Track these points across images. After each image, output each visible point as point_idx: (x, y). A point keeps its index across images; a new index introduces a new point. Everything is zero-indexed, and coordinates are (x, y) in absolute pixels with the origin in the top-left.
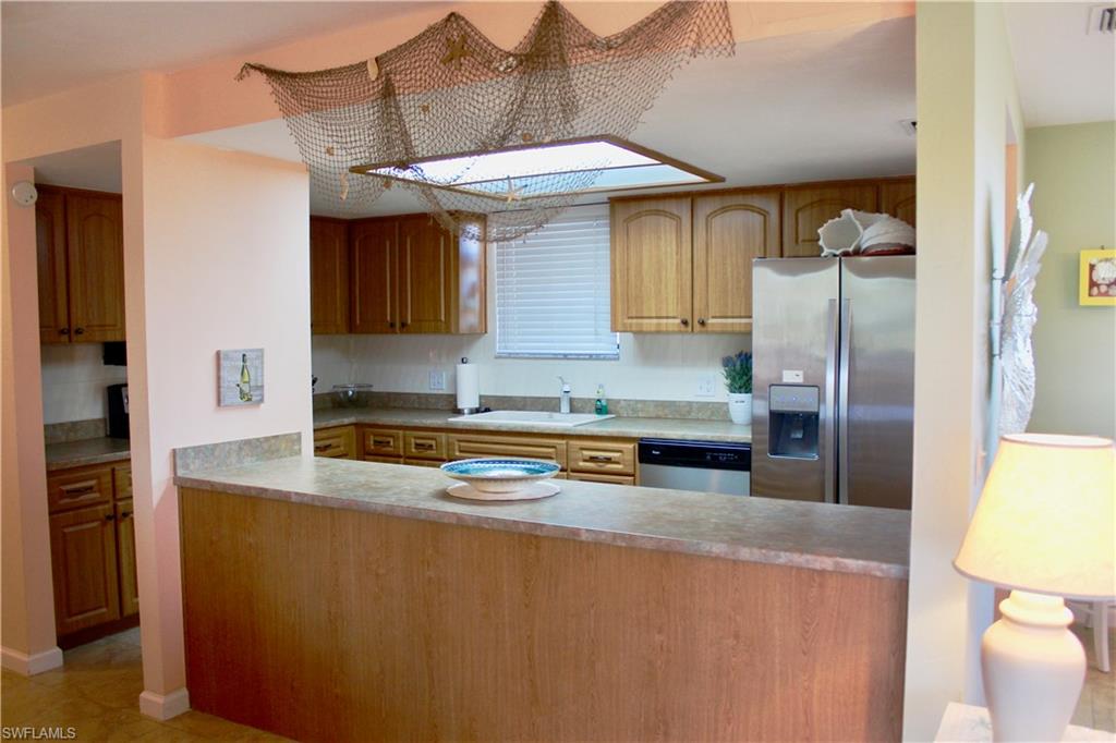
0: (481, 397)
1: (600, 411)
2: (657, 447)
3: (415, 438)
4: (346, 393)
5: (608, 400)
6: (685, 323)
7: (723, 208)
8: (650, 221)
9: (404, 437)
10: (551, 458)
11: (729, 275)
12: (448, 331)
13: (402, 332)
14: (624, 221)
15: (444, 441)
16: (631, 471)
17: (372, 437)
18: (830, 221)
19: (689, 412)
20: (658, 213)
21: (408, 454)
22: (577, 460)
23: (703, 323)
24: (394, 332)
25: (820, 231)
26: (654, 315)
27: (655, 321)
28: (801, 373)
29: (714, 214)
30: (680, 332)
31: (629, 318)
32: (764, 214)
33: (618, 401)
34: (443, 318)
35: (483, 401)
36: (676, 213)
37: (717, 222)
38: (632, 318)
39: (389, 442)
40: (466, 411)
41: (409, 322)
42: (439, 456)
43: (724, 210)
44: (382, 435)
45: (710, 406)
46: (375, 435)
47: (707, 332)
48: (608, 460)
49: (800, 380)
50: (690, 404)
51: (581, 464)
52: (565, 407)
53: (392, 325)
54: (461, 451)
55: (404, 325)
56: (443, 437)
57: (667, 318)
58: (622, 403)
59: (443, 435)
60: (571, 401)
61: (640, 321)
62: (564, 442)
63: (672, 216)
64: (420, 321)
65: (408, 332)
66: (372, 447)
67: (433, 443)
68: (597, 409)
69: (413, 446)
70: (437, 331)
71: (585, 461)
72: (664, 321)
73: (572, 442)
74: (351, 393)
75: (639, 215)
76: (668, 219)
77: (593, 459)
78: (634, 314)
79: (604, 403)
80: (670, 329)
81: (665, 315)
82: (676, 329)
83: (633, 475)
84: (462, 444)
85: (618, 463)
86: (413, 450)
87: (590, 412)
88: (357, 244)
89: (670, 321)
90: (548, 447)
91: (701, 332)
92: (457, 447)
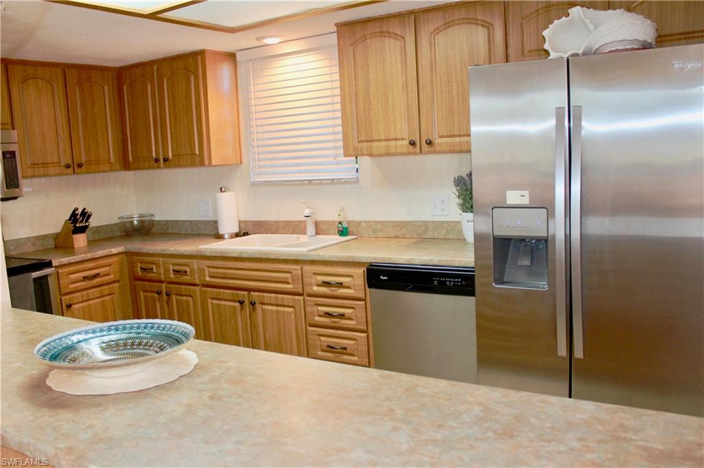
0: (240, 222)
1: (343, 232)
2: (384, 273)
3: (173, 264)
4: (132, 222)
5: (348, 222)
6: (413, 143)
7: (446, 24)
8: (374, 43)
9: (164, 263)
10: (288, 283)
11: (455, 92)
12: (202, 164)
13: (166, 167)
14: (351, 46)
15: (196, 267)
16: (362, 295)
17: (139, 265)
18: (556, 21)
19: (425, 232)
20: (382, 34)
21: (169, 280)
22: (310, 285)
23: (430, 143)
24: (159, 167)
25: (545, 33)
26: (383, 138)
27: (384, 143)
28: (526, 193)
29: (437, 31)
30: (409, 154)
31: (359, 142)
32: (488, 26)
33: (359, 223)
34: (197, 152)
35: (242, 226)
36: (398, 33)
37: (440, 39)
38: (362, 142)
39: (152, 269)
40: (226, 236)
41: (170, 156)
42: (193, 281)
43: (448, 25)
44: (147, 263)
45: (445, 225)
46: (142, 262)
47: (435, 152)
48: (340, 285)
49: (525, 201)
50: (425, 223)
51: (315, 288)
52: (311, 229)
53: (157, 160)
54: (211, 277)
55: (166, 160)
56: (195, 264)
57: (396, 139)
58: (363, 224)
59: (195, 262)
60: (317, 224)
61: (369, 144)
62: (299, 267)
63: (396, 36)
64: (179, 155)
65: (169, 167)
66: (140, 273)
67: (188, 269)
68: (339, 231)
69: (172, 272)
70: (193, 165)
71: (318, 285)
72: (393, 143)
73: (306, 268)
74: (136, 222)
75: (364, 38)
76: (392, 40)
77: (326, 284)
78: (364, 139)
79: (345, 225)
80: (399, 151)
81: (393, 137)
82: (405, 151)
83: (365, 300)
84: (211, 270)
85: (349, 287)
86: (172, 276)
87: (334, 234)
88: (125, 88)
89: (399, 143)
90: (285, 272)
91: (429, 153)
92: (207, 273)
